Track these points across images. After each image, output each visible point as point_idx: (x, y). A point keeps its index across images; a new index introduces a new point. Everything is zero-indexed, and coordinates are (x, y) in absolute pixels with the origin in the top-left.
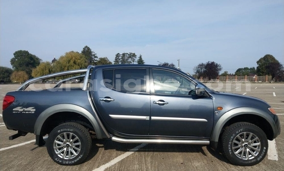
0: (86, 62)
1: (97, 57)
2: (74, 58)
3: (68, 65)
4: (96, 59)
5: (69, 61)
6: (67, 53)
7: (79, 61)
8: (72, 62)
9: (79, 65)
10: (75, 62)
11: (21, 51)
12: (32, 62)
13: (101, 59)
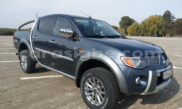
0: (162, 22)
1: (175, 18)
2: (154, 20)
3: (149, 24)
4: (173, 20)
5: (150, 22)
6: (150, 16)
7: (157, 21)
8: (152, 22)
9: (157, 24)
10: (154, 23)
11: (125, 16)
12: (130, 23)
13: (178, 19)
